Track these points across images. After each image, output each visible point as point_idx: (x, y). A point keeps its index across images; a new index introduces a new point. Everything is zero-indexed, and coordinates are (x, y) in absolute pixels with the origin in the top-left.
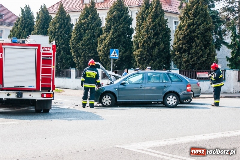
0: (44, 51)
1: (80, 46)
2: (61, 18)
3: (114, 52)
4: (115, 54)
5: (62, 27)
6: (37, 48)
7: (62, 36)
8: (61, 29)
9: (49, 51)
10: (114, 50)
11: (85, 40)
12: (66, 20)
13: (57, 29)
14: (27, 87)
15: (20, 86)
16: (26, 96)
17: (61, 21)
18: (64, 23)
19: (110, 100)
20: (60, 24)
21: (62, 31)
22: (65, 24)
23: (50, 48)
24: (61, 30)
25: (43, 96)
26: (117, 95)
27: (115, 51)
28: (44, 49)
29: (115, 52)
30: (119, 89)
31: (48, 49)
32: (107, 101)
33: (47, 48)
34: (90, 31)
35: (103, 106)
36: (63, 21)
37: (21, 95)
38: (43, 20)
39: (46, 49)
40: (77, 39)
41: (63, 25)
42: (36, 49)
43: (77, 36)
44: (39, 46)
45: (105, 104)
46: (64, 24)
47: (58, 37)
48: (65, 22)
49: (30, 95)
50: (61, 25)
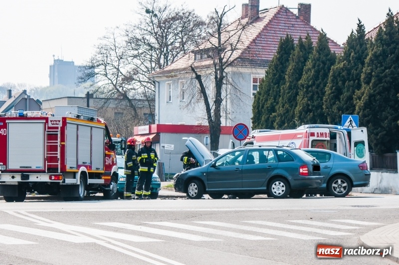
0: (52, 124)
1: (335, 111)
2: (318, 60)
3: (349, 120)
4: (351, 124)
5: (320, 76)
6: (45, 121)
7: (320, 92)
8: (319, 80)
9: (58, 124)
10: (350, 117)
11: (343, 99)
12: (328, 62)
13: (311, 79)
14: (34, 168)
15: (26, 167)
16: (33, 178)
17: (319, 66)
18: (323, 68)
19: (196, 189)
20: (315, 71)
21: (320, 83)
22: (327, 71)
23: (59, 121)
24: (318, 82)
25: (50, 178)
26: (206, 183)
27: (352, 119)
28: (52, 122)
29: (351, 121)
30: (208, 173)
31: (58, 122)
32: (193, 190)
33: (56, 121)
34: (352, 82)
35: (190, 197)
36: (321, 66)
37: (27, 177)
38: (300, 63)
39: (55, 123)
40: (332, 99)
41: (321, 73)
42: (43, 123)
43: (332, 93)
44: (47, 119)
45: (191, 195)
46: (325, 71)
47: (313, 94)
48: (326, 66)
49: (37, 177)
50: (318, 72)
